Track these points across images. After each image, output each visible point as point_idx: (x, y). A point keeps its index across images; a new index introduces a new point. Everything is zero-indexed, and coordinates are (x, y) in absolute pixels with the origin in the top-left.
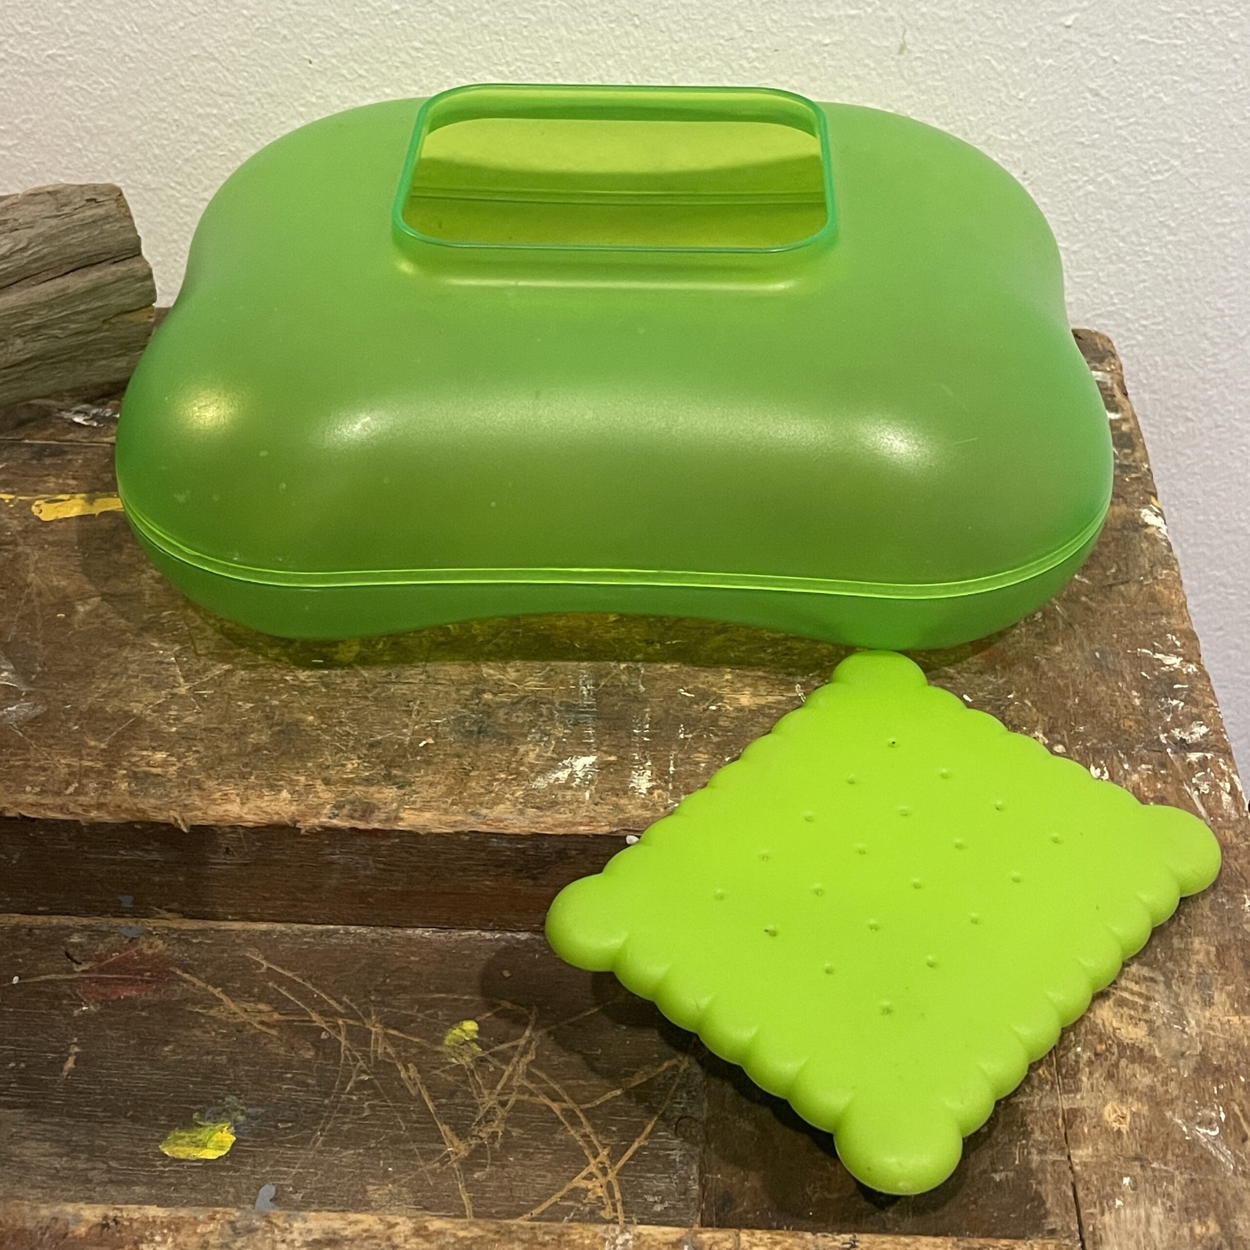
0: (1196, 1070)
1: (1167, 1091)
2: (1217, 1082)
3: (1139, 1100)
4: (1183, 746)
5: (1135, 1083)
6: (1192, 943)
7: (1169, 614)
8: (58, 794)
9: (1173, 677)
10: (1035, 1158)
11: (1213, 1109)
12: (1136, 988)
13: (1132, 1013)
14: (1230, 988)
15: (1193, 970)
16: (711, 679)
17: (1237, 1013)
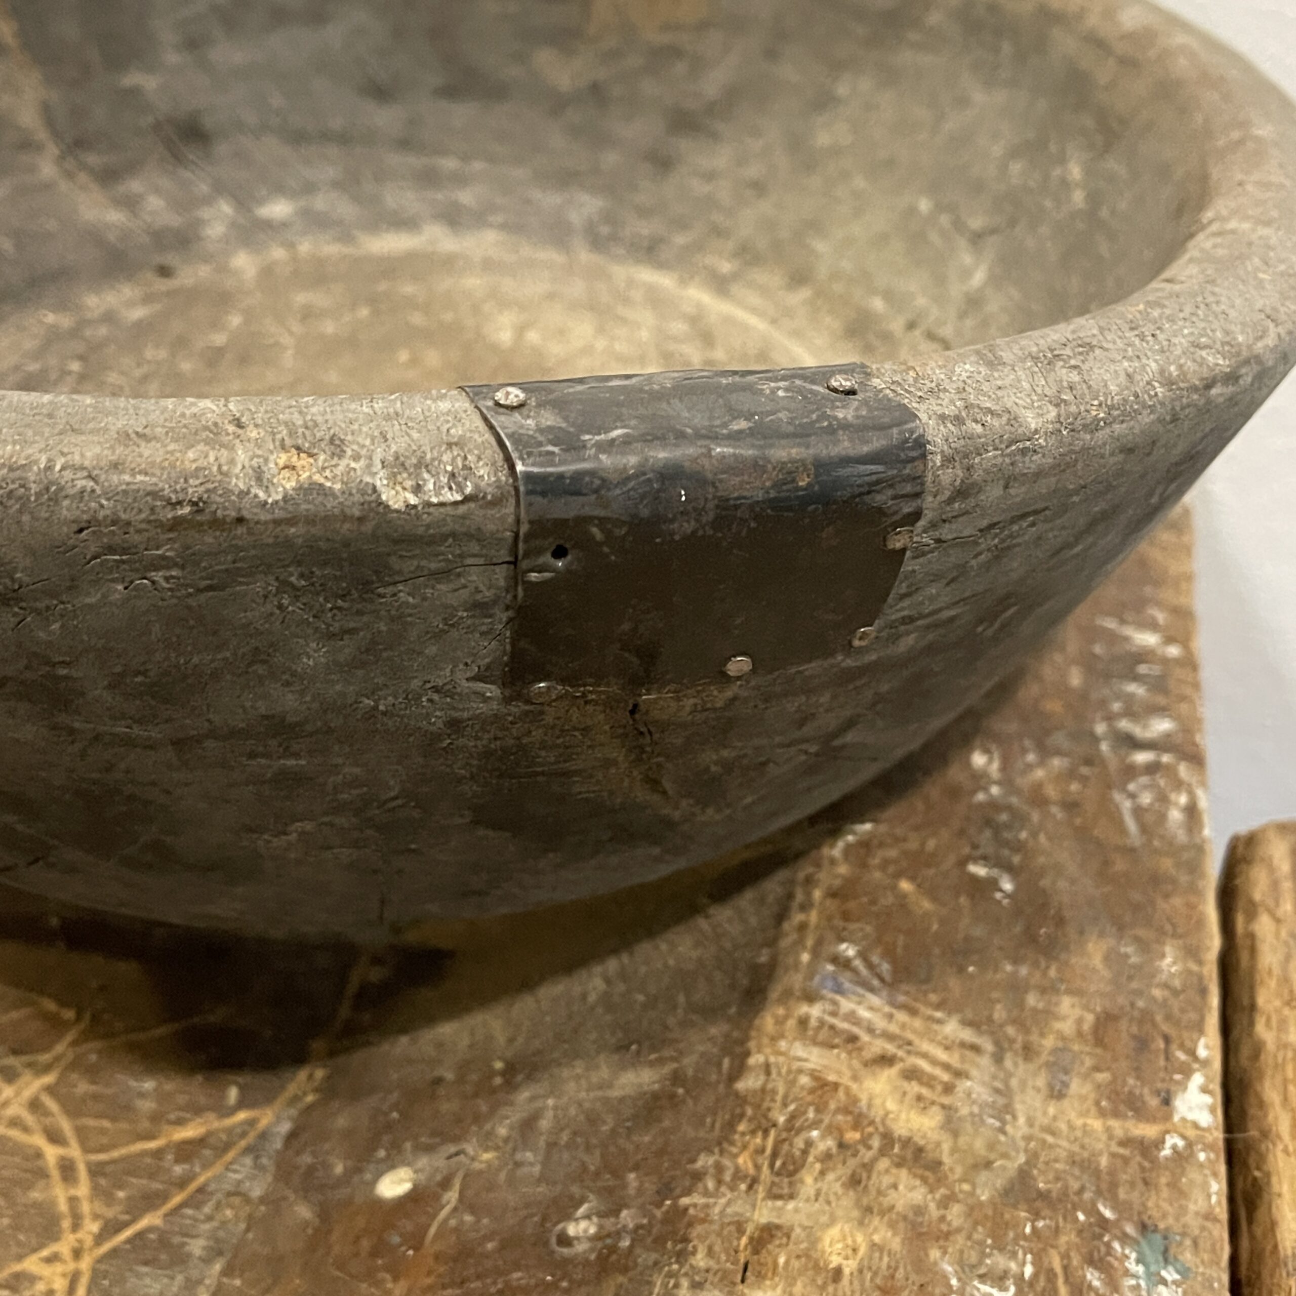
0: (1005, 1192)
1: (942, 1219)
3: (892, 1225)
4: (1128, 743)
5: (892, 1197)
6: (1057, 1004)
9: (1142, 657)
11: (1014, 1255)
12: (942, 1055)
13: (924, 1091)
14: (1103, 1077)
15: (1049, 1042)
17: (1102, 1113)
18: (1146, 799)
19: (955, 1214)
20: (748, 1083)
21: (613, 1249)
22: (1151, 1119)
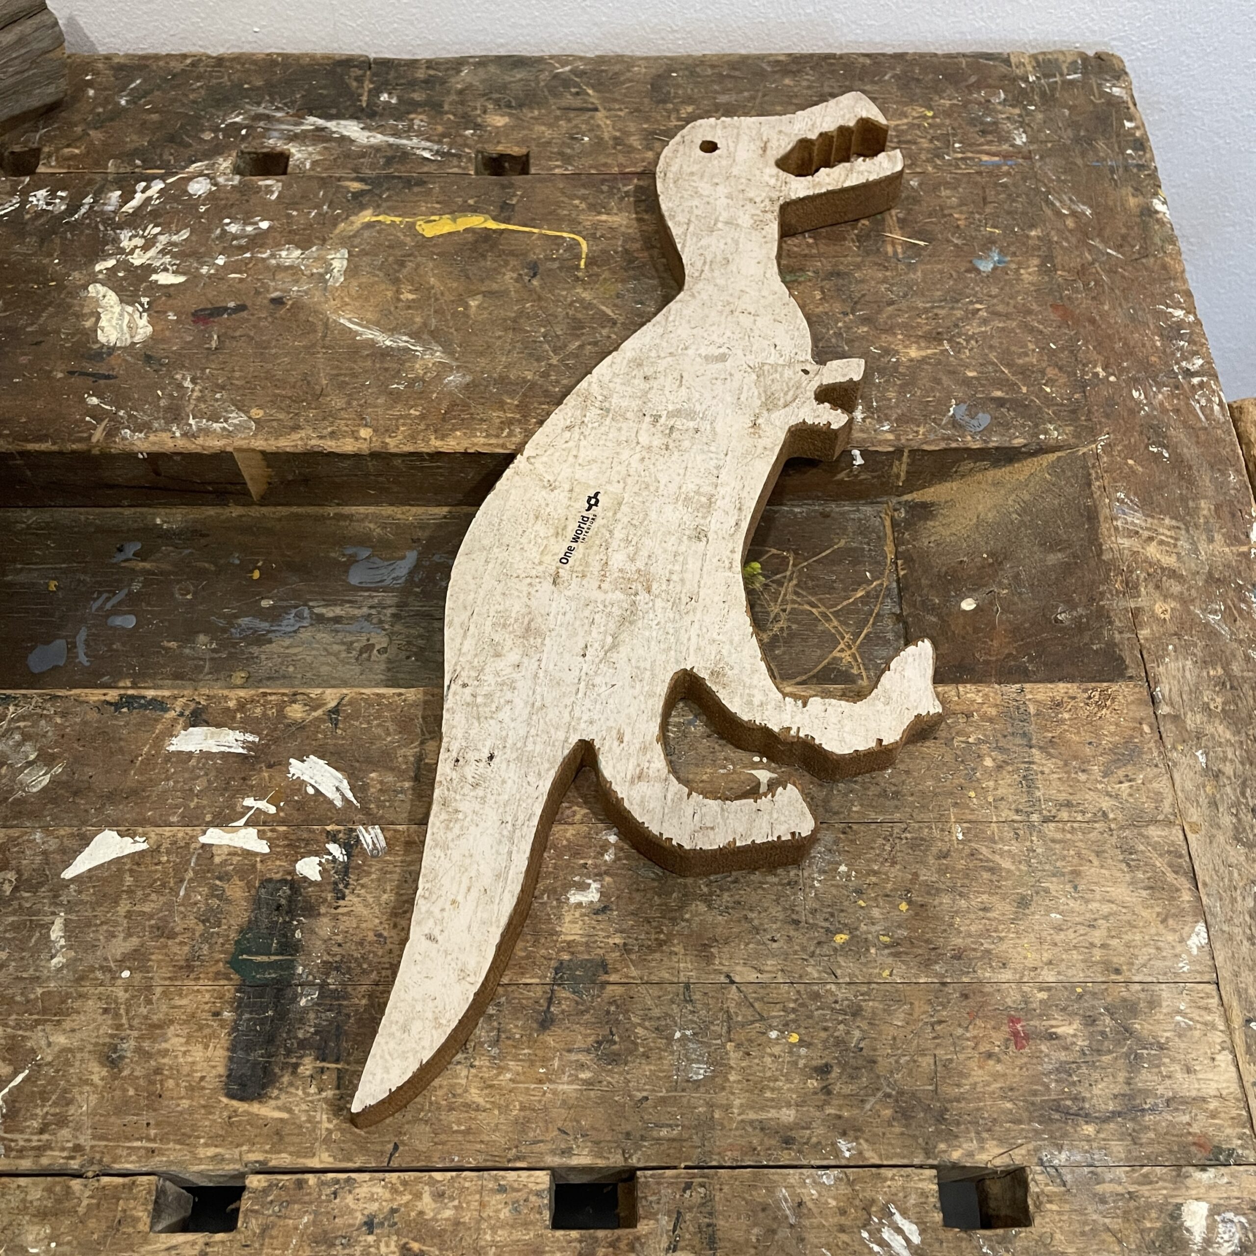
0: (1206, 581)
1: (1190, 595)
2: (1218, 588)
3: (1174, 600)
4: (1188, 374)
5: (1171, 590)
6: (1200, 504)
7: (1175, 279)
8: (497, 436)
9: (1180, 324)
10: (1117, 636)
11: (1216, 603)
12: (1169, 533)
13: (1167, 548)
14: (1223, 531)
15: (1202, 520)
16: (890, 339)
17: (1228, 545)
18: (1203, 402)
19: (1193, 591)
20: (1106, 557)
21: (1081, 623)
22: (1244, 544)
